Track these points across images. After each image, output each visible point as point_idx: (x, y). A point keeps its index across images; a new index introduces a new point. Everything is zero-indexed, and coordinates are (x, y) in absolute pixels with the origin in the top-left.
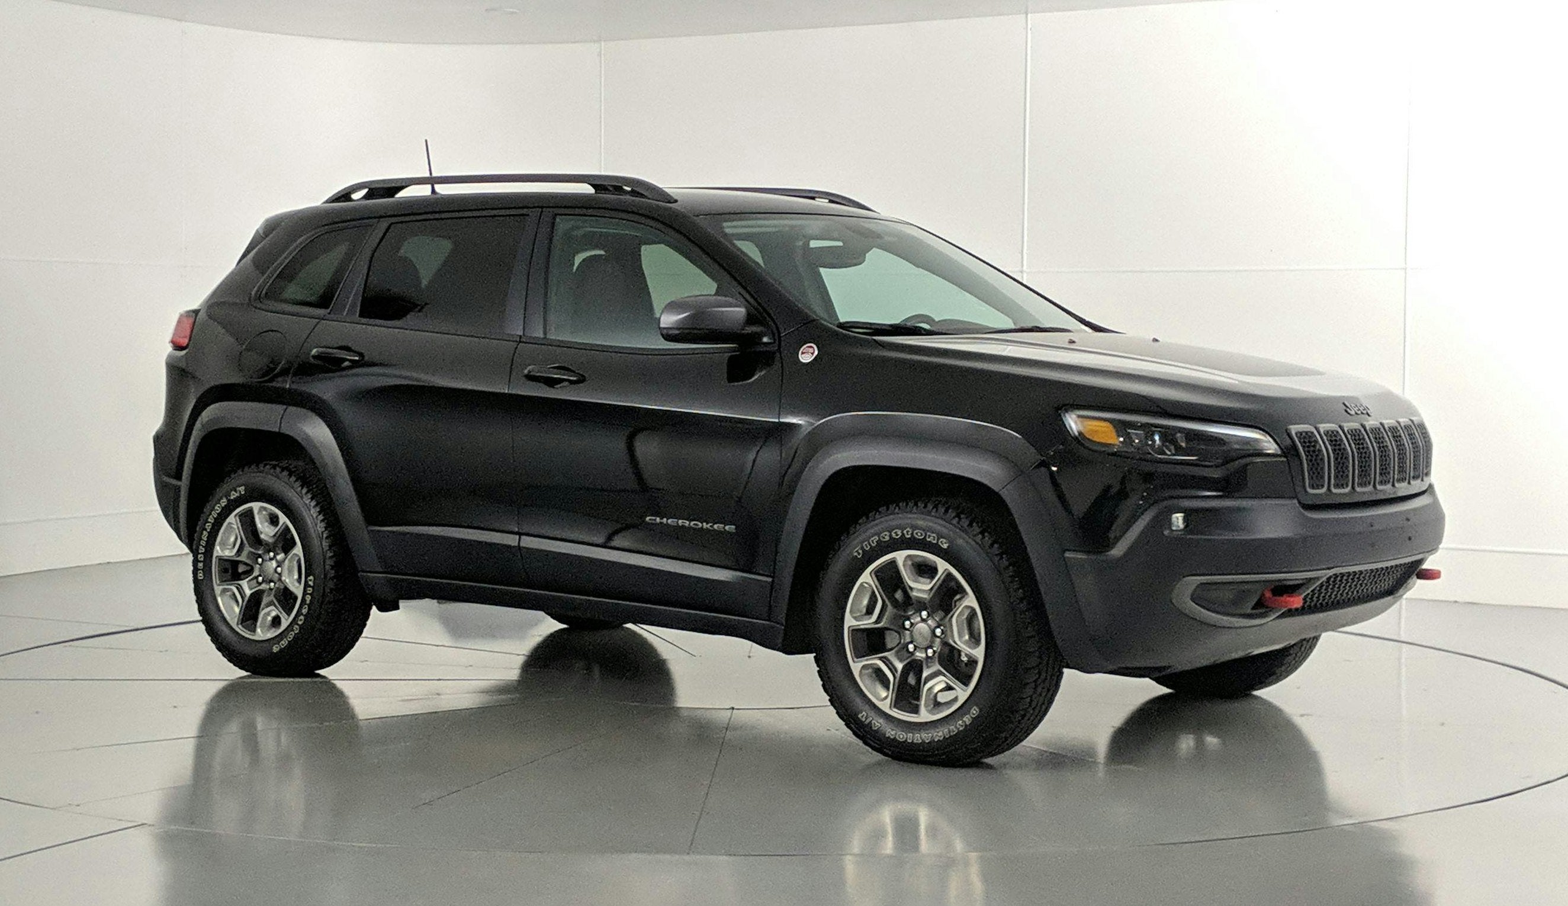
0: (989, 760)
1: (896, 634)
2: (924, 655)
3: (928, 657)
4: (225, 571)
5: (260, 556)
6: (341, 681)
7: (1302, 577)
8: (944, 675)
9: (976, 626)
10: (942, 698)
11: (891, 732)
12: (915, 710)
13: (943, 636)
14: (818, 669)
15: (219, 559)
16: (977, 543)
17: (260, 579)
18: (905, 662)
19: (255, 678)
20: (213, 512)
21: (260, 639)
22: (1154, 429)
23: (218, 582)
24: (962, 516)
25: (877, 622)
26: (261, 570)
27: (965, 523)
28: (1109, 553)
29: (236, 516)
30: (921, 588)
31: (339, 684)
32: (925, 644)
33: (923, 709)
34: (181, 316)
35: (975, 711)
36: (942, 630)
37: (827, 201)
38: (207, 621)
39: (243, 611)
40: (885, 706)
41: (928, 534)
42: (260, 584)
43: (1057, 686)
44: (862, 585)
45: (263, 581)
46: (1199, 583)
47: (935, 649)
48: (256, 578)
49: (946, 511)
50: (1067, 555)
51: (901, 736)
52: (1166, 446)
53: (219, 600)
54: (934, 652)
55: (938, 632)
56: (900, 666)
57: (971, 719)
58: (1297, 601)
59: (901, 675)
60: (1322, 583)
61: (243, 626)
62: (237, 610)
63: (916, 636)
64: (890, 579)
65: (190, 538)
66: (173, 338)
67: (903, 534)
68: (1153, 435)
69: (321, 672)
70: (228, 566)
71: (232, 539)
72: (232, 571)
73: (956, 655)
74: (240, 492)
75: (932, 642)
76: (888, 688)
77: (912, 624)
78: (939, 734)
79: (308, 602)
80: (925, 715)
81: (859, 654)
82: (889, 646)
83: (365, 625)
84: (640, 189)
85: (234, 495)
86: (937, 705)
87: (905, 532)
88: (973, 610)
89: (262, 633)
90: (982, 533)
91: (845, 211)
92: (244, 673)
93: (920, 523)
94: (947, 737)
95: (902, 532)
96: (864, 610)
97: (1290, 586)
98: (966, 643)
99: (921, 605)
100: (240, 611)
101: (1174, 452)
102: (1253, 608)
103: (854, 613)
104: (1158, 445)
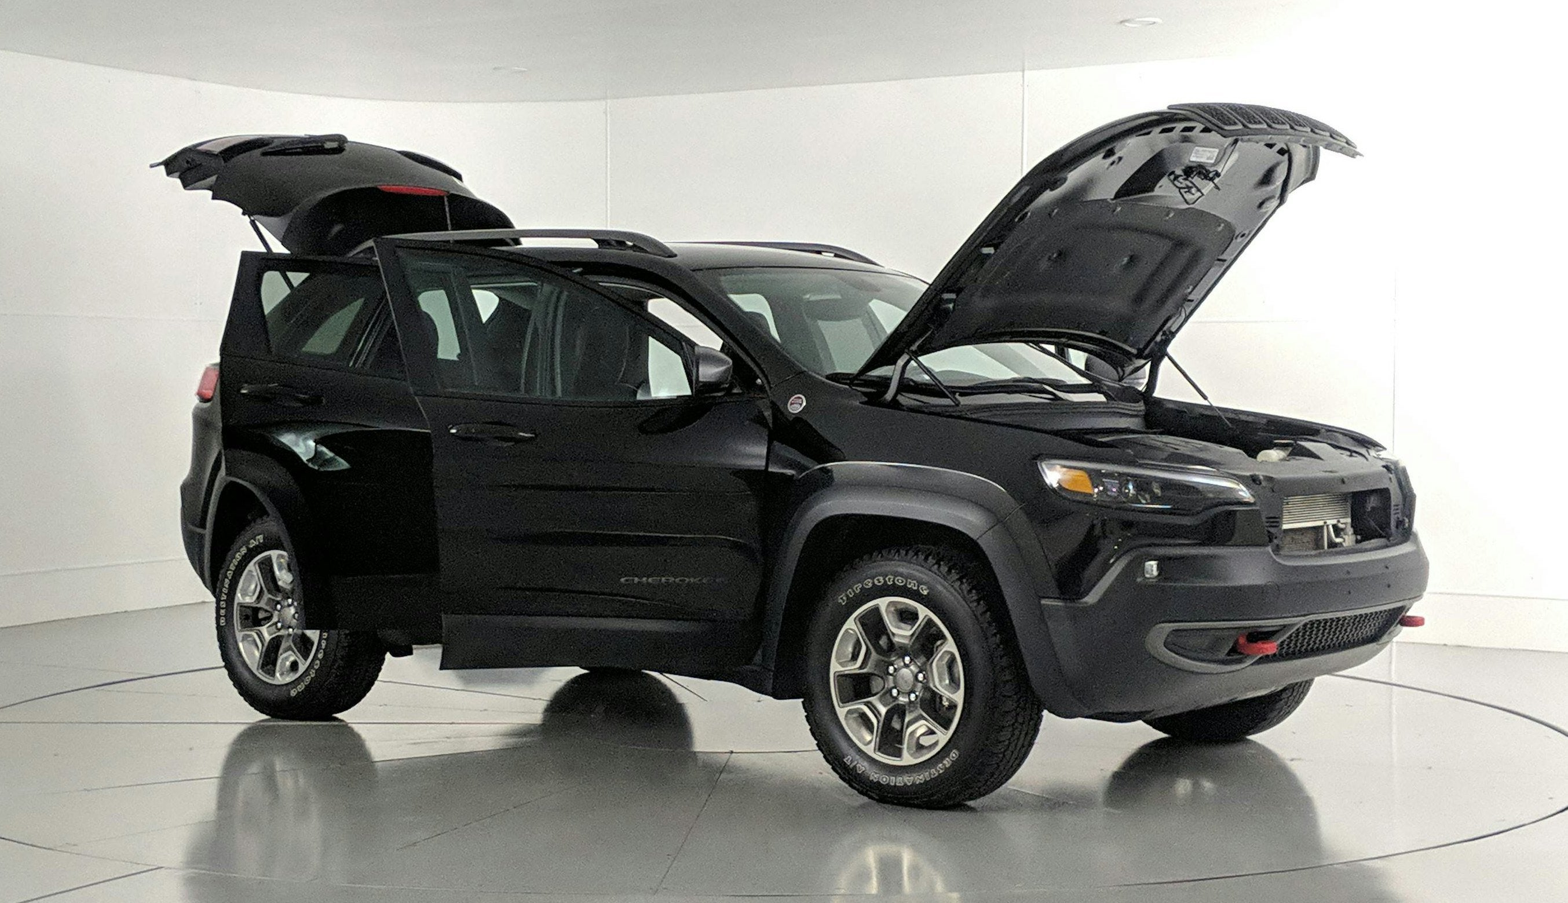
0: (971, 803)
1: (880, 679)
2: (907, 700)
3: (911, 702)
4: (247, 617)
5: (278, 603)
6: (357, 725)
7: (1278, 624)
8: (926, 720)
9: (955, 671)
10: (926, 741)
11: (875, 775)
12: (898, 754)
13: (925, 681)
14: (806, 714)
15: (241, 606)
16: (955, 590)
17: (279, 625)
18: (889, 707)
19: (274, 722)
20: (234, 560)
21: (279, 683)
22: (1129, 478)
23: (240, 628)
24: (942, 563)
25: (861, 668)
26: (280, 616)
27: (944, 569)
28: (1081, 601)
29: (255, 563)
30: (902, 634)
31: (356, 728)
32: (908, 689)
33: (905, 753)
34: (207, 369)
35: (954, 754)
36: (924, 675)
37: (832, 255)
38: (229, 665)
39: (263, 656)
40: (870, 750)
41: (909, 580)
42: (279, 630)
43: (1036, 730)
44: (846, 631)
45: (282, 626)
46: (1171, 629)
47: (917, 693)
48: (276, 623)
49: (926, 559)
50: (1043, 602)
51: (884, 780)
52: (1140, 495)
53: (241, 645)
54: (917, 696)
55: (921, 677)
56: (883, 710)
57: (951, 762)
58: (1271, 647)
59: (885, 719)
60: (1297, 630)
61: (263, 671)
62: (257, 654)
63: (900, 682)
64: (874, 626)
65: (213, 583)
66: (199, 391)
67: (885, 582)
68: (1127, 484)
69: (339, 715)
70: (249, 612)
71: (253, 587)
72: (253, 618)
73: (938, 700)
74: (259, 540)
75: (914, 686)
76: (872, 732)
77: (895, 670)
78: (920, 778)
79: (323, 647)
80: (908, 759)
81: (844, 700)
82: (874, 690)
83: (379, 670)
84: (642, 244)
85: (253, 544)
86: (920, 747)
87: (887, 579)
88: (953, 655)
89: (280, 678)
90: (960, 579)
91: (852, 265)
92: (264, 717)
93: (900, 570)
94: (928, 779)
95: (884, 579)
96: (850, 656)
97: (1268, 632)
98: (945, 687)
99: (903, 652)
100: (261, 656)
101: (1149, 501)
102: (1228, 654)
103: (840, 659)
104: (1133, 495)
